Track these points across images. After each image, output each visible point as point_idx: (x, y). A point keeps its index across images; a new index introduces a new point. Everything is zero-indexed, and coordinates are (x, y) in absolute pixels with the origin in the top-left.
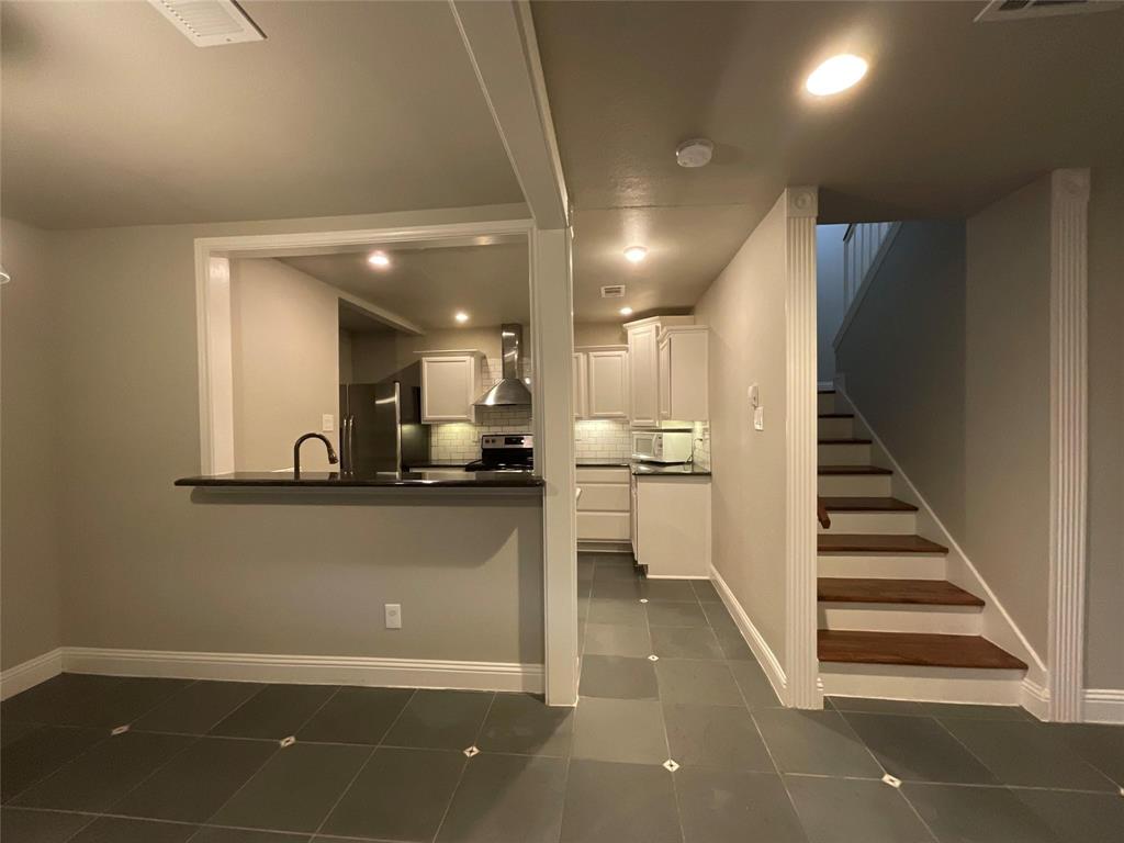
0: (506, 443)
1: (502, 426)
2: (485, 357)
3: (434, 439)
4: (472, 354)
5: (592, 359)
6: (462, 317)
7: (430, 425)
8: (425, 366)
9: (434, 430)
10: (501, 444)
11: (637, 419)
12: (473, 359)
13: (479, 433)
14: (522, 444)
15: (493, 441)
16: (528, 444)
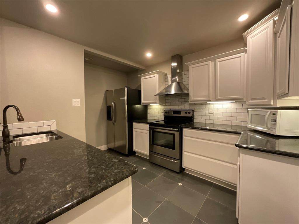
0: (174, 114)
1: (173, 106)
3: (149, 111)
4: (158, 73)
5: (218, 64)
6: (149, 55)
7: (148, 105)
8: (142, 81)
9: (149, 107)
10: (172, 114)
11: (252, 99)
12: (158, 75)
13: (164, 108)
14: (180, 114)
15: (168, 113)
16: (183, 114)
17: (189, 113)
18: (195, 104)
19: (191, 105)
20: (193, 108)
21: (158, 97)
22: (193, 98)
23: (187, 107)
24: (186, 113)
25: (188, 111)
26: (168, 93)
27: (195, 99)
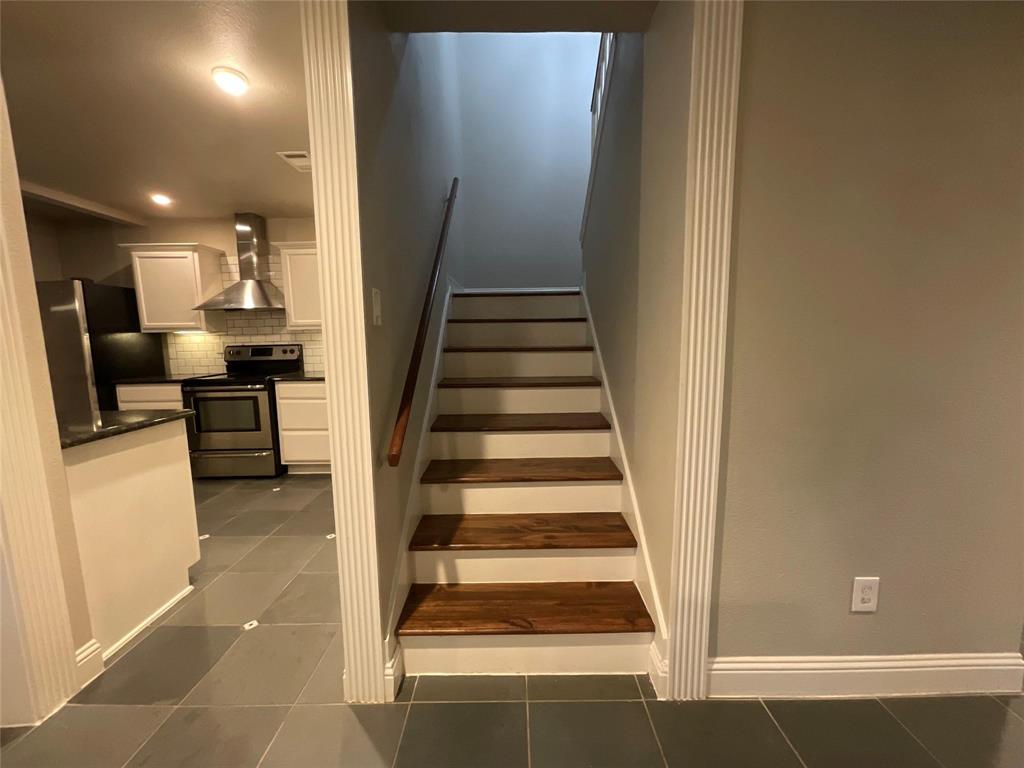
0: (253, 355)
1: (251, 335)
2: (223, 255)
3: (172, 351)
4: (195, 249)
6: (161, 200)
7: (165, 334)
8: (137, 263)
9: (170, 340)
10: (248, 356)
12: (196, 255)
13: (224, 343)
14: (271, 355)
15: (238, 353)
16: (277, 356)
17: (292, 352)
18: (303, 332)
19: (294, 333)
20: (300, 339)
21: (202, 312)
22: (295, 319)
23: (286, 339)
24: (285, 352)
25: (289, 348)
26: (233, 306)
27: (300, 322)
